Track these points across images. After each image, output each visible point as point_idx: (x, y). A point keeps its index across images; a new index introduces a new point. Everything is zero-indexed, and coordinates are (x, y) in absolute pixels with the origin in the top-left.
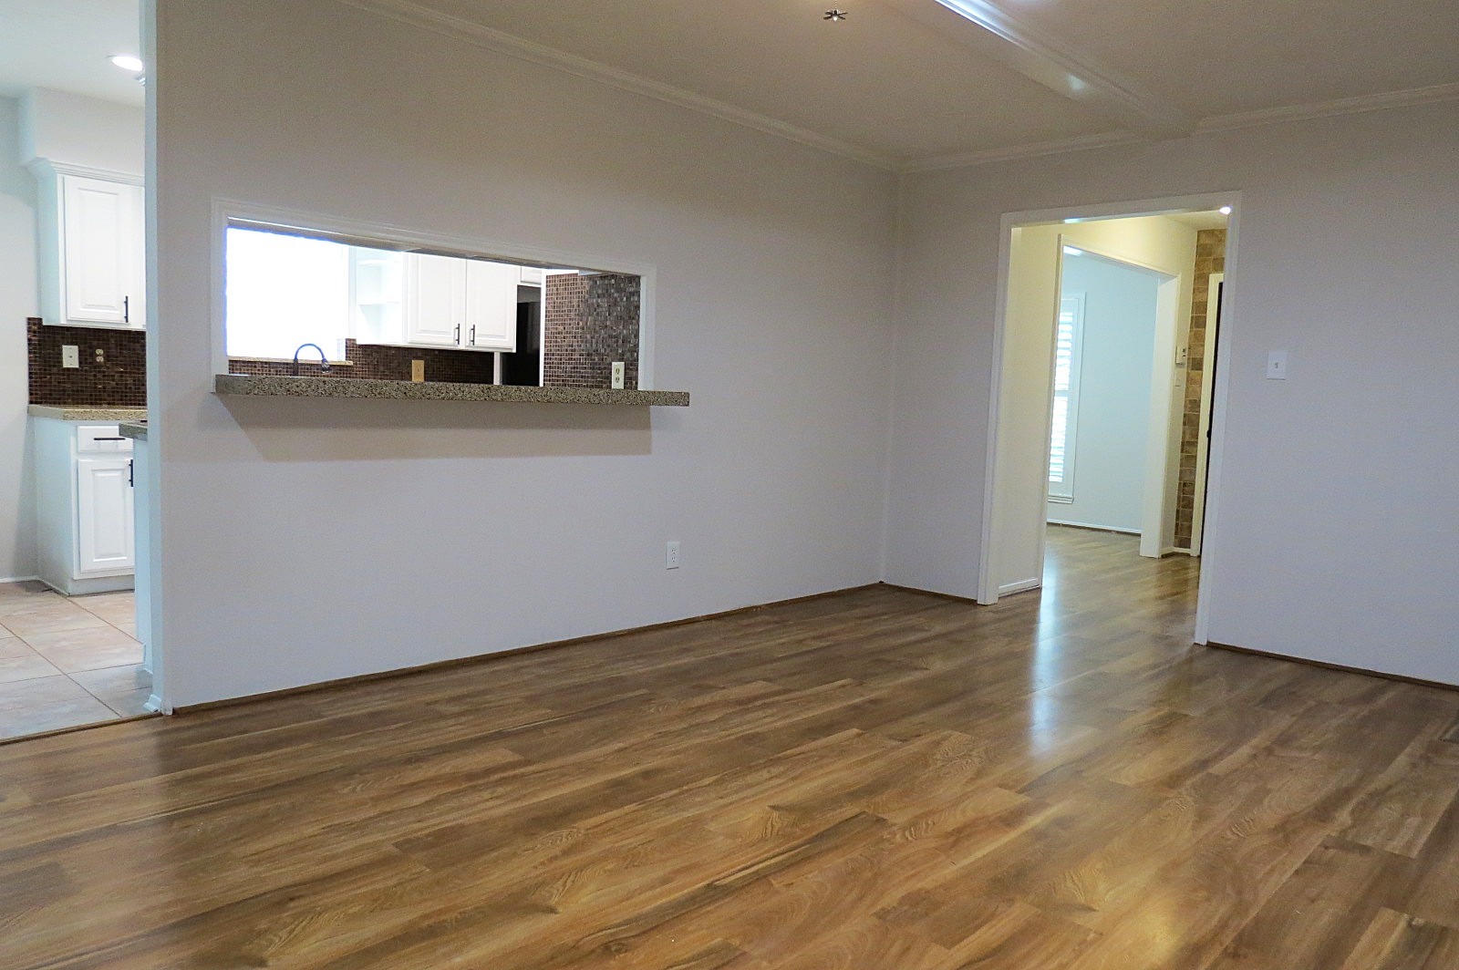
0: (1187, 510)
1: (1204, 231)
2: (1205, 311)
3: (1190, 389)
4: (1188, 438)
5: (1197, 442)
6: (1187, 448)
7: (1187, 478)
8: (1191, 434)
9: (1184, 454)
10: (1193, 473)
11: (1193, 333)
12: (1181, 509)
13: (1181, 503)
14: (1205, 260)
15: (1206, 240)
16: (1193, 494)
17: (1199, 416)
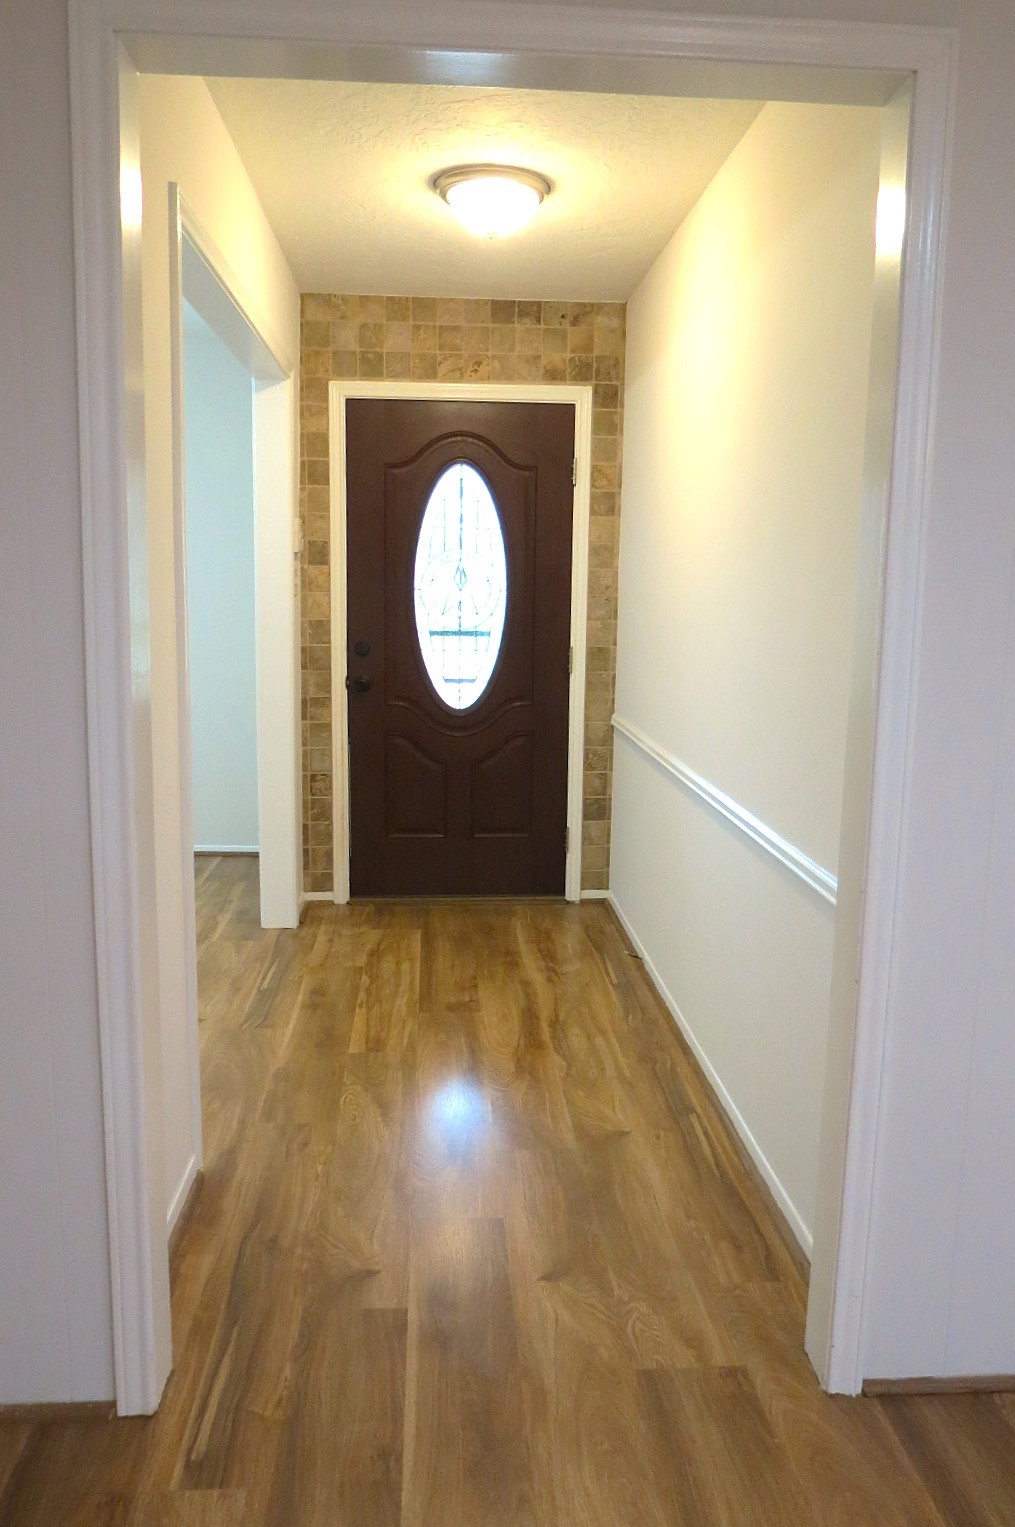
0: (323, 824)
1: (311, 295)
2: (325, 452)
3: (310, 602)
4: (312, 693)
5: (330, 699)
6: (312, 710)
7: (317, 766)
8: (318, 685)
9: (308, 722)
10: (327, 754)
11: (306, 493)
12: (310, 823)
13: (310, 812)
14: (318, 353)
15: (317, 314)
16: (331, 794)
17: (329, 648)
